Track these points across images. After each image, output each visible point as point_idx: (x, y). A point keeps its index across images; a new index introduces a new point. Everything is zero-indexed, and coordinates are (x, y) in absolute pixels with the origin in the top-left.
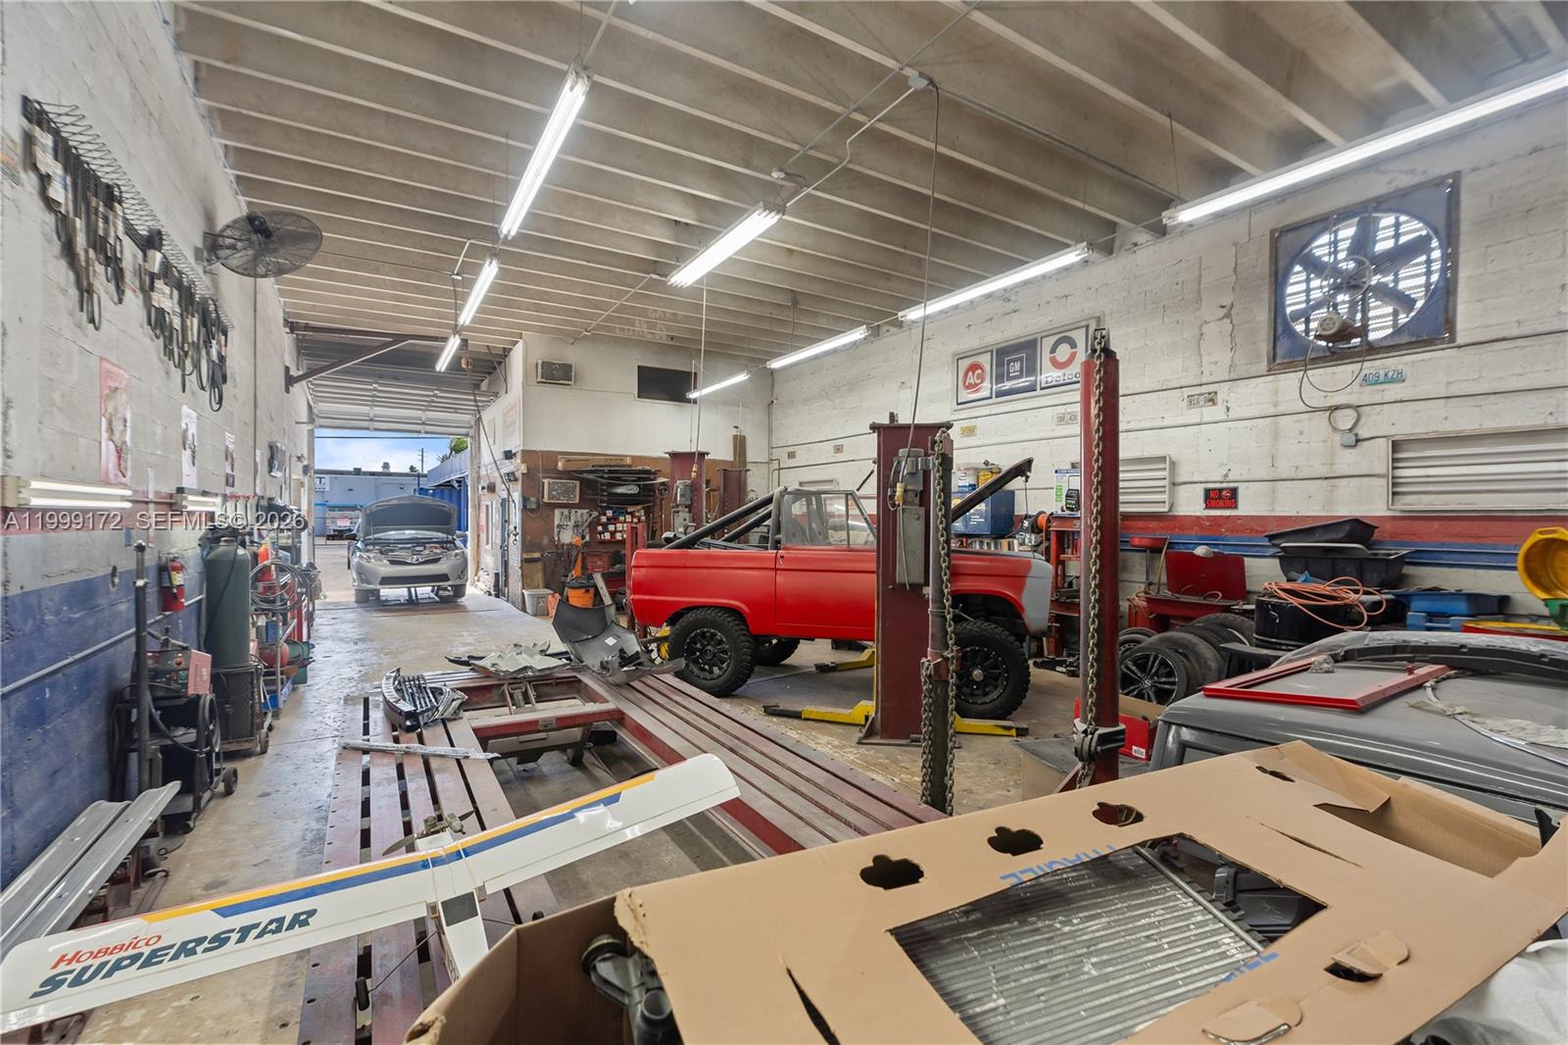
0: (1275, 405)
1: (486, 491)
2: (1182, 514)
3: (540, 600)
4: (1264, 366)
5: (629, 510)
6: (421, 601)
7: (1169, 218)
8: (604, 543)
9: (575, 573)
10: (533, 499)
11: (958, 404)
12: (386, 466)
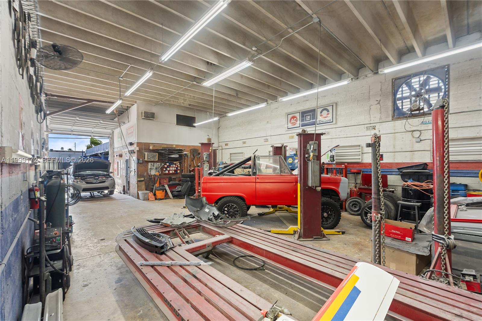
0: (394, 130)
1: (118, 157)
2: (365, 162)
3: (146, 195)
4: (391, 118)
5: (174, 163)
6: (95, 197)
7: (381, 71)
8: (166, 174)
9: (157, 185)
10: (141, 159)
11: (288, 129)
12: (62, 148)
